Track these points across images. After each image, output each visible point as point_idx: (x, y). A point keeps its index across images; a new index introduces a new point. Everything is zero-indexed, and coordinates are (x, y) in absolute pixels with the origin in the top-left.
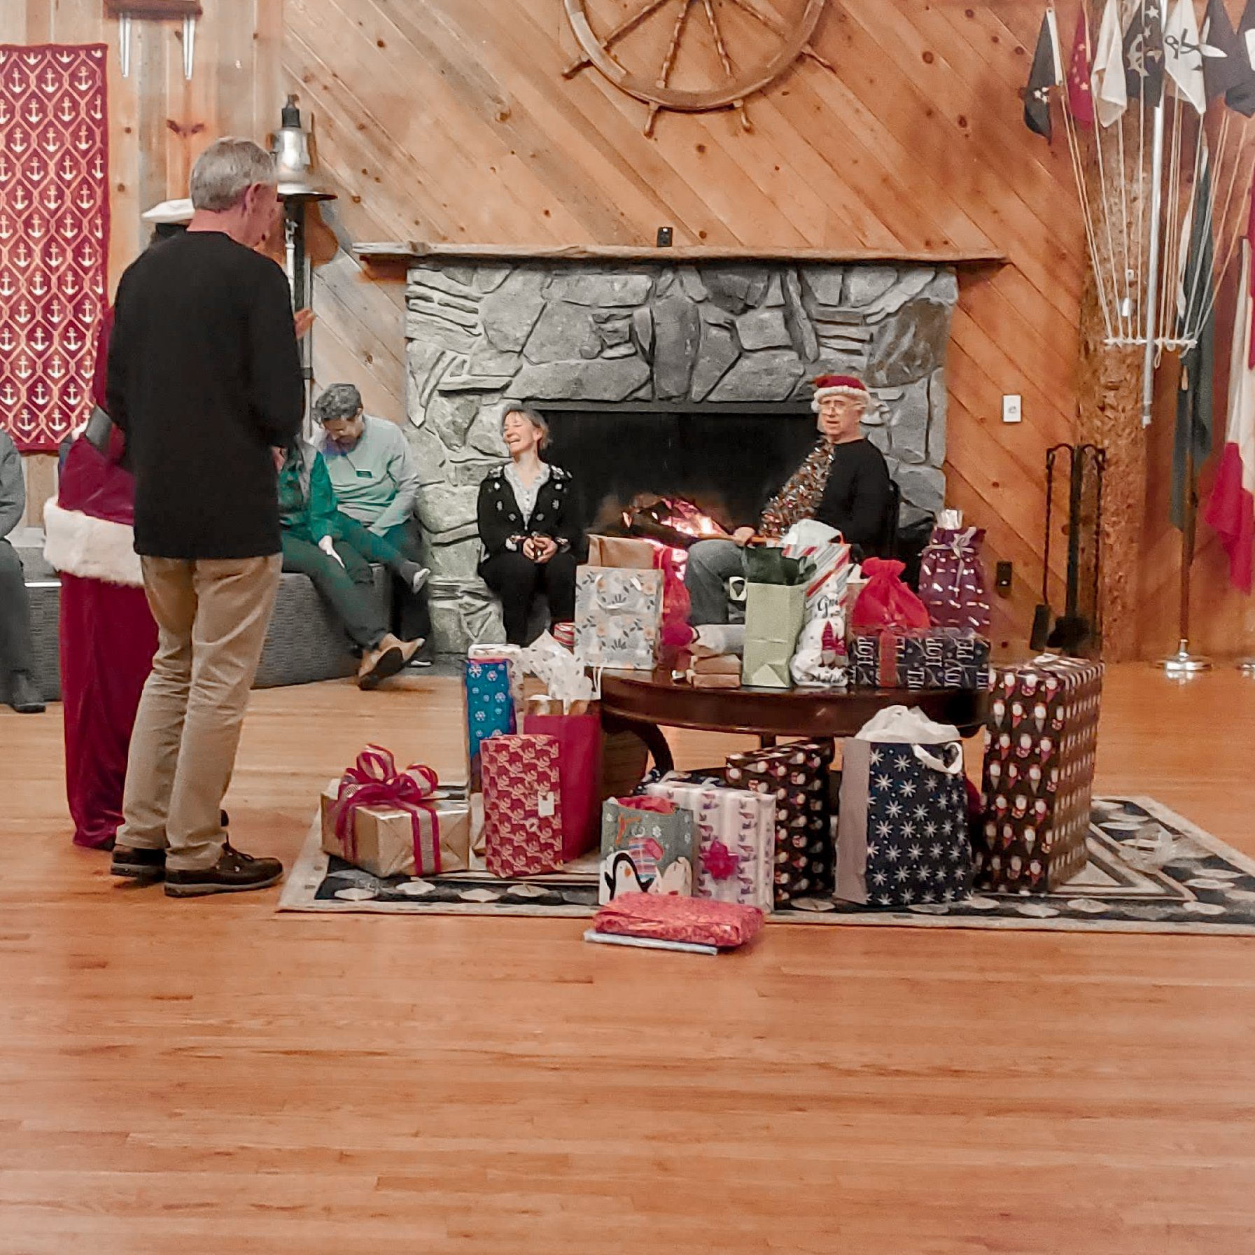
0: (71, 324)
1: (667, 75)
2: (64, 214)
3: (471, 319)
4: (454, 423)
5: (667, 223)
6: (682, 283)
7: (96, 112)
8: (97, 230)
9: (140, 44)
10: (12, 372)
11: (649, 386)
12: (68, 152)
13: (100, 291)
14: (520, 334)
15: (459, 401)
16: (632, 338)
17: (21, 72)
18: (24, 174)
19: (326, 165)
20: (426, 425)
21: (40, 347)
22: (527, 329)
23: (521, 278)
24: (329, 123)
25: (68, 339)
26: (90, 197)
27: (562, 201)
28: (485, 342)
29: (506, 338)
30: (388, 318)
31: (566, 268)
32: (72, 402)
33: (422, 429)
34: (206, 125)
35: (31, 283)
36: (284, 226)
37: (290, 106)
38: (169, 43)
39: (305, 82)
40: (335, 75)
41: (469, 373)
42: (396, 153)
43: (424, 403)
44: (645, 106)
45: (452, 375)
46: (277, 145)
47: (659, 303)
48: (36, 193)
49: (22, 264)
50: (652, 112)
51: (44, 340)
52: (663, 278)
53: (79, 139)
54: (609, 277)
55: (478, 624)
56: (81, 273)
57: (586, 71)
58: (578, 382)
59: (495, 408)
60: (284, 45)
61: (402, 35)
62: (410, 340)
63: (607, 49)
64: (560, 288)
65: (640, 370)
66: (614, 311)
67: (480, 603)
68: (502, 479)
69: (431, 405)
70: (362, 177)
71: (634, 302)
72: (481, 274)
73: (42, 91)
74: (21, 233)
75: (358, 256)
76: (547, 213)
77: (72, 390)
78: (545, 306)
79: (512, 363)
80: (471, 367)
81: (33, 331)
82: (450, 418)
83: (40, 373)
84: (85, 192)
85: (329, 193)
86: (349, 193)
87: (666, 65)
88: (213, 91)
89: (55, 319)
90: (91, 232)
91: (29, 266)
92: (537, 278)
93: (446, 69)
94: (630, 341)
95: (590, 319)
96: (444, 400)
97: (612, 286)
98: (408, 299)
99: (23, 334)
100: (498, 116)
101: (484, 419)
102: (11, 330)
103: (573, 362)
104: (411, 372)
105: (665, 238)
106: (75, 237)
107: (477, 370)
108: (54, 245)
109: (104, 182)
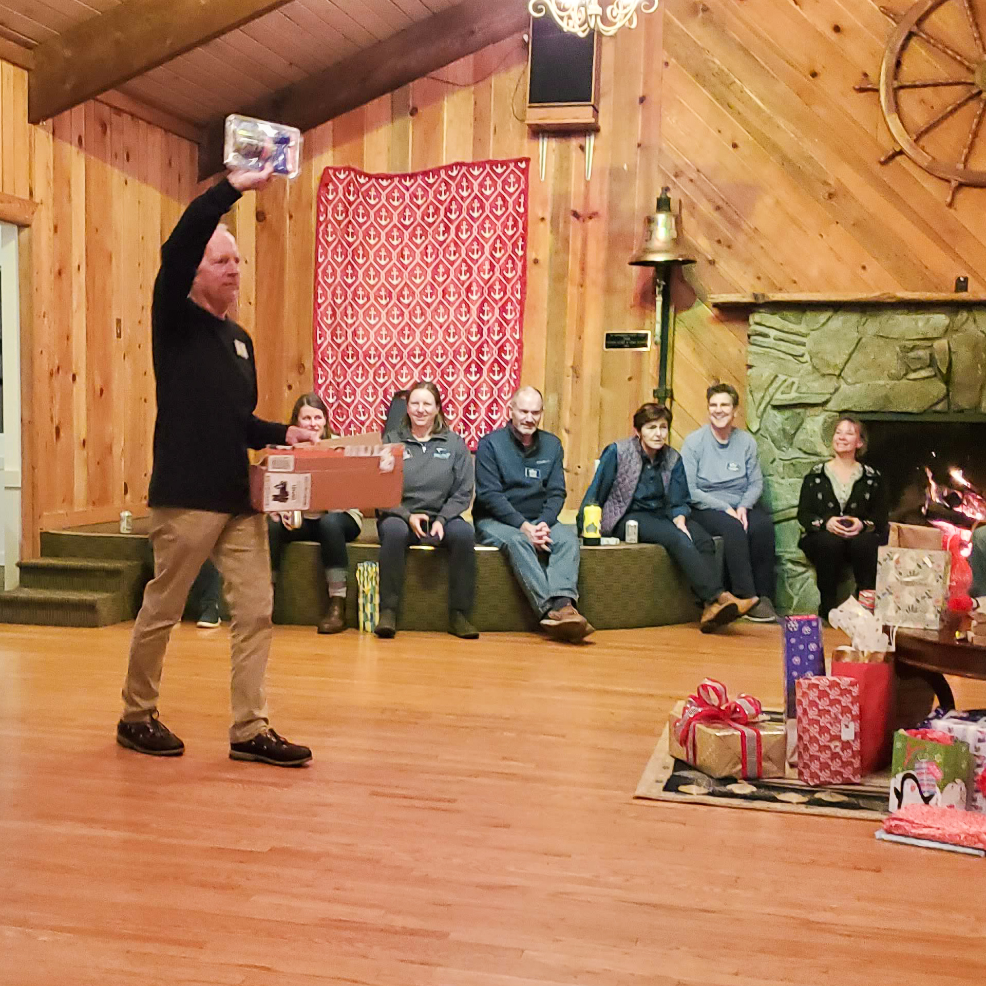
0: (496, 360)
1: (966, 160)
2: (494, 282)
3: (799, 350)
4: (784, 430)
5: (962, 274)
6: (975, 321)
7: (519, 206)
8: (517, 293)
9: (554, 156)
10: (454, 396)
11: (946, 401)
12: (499, 237)
13: (517, 337)
14: (840, 361)
15: (788, 413)
16: (932, 363)
17: (468, 180)
18: (467, 255)
19: (690, 238)
20: (761, 432)
21: (473, 378)
22: (846, 357)
23: (841, 318)
24: (693, 207)
25: (493, 372)
26: (513, 269)
27: (877, 259)
28: (810, 368)
29: (828, 365)
30: (733, 351)
31: (879, 310)
32: (494, 417)
33: (758, 435)
34: (600, 213)
35: (469, 332)
36: (656, 284)
37: (663, 197)
38: (575, 154)
39: (676, 176)
40: (698, 171)
41: (796, 392)
42: (745, 227)
43: (759, 414)
44: (946, 183)
45: (783, 393)
46: (652, 225)
47: (955, 336)
48: (475, 268)
49: (464, 319)
50: (952, 188)
51: (476, 373)
52: (959, 317)
53: (506, 227)
54: (914, 316)
55: (798, 586)
56: (504, 324)
57: (898, 158)
58: (886, 398)
59: (817, 418)
60: (660, 150)
61: (751, 138)
62: (750, 367)
63: (916, 141)
64: (872, 325)
65: (938, 388)
66: (918, 343)
67: (800, 569)
68: (823, 475)
69: (765, 416)
70: (716, 245)
71: (935, 336)
72: (809, 316)
73: (482, 194)
74: (464, 296)
75: (711, 305)
76: (864, 268)
77: (495, 408)
78: (860, 340)
79: (831, 384)
80: (798, 387)
81: (469, 366)
82: (780, 426)
83: (472, 396)
84: (510, 265)
85: (691, 258)
86: (706, 258)
87: (965, 151)
88: (606, 188)
89: (485, 358)
90: (513, 294)
91: (468, 320)
92: (854, 318)
93: (785, 161)
94: (929, 366)
95: (898, 349)
96: (775, 412)
97: (916, 324)
98: (749, 336)
99: (462, 370)
100: (827, 195)
101: (808, 427)
102: (454, 366)
103: (882, 382)
104: (751, 392)
105: (962, 285)
106: (501, 299)
107: (804, 390)
108: (486, 304)
109: (524, 257)
